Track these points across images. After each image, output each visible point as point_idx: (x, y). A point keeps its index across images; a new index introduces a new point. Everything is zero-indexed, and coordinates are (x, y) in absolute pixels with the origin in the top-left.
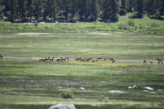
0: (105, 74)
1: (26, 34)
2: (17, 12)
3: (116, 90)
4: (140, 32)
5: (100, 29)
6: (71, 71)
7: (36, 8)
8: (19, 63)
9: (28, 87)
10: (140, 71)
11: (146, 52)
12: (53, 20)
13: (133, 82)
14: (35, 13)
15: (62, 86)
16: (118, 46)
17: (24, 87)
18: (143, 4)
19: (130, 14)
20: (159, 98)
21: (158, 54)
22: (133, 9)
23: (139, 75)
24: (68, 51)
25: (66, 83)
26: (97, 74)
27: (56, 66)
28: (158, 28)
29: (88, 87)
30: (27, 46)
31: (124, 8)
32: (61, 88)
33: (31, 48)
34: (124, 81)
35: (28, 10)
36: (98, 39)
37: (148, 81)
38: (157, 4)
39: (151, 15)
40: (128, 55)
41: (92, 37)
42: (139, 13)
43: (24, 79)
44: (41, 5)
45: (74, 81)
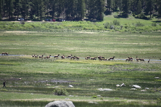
0: (93, 72)
1: (13, 32)
2: (4, 10)
3: (104, 88)
4: (126, 31)
5: (86, 28)
6: (59, 69)
7: (23, 6)
8: (7, 61)
9: (17, 84)
10: (127, 69)
11: (132, 51)
12: (39, 19)
13: (121, 80)
14: (22, 11)
15: (51, 83)
16: (104, 45)
17: (13, 84)
18: (129, 4)
19: (115, 14)
20: (150, 96)
21: (144, 53)
22: (118, 9)
23: (126, 73)
24: (55, 49)
25: (55, 80)
26: (85, 72)
27: (44, 64)
28: (143, 28)
29: (77, 85)
30: (14, 44)
31: (110, 8)
32: (49, 86)
33: (19, 46)
34: (111, 79)
35: (15, 8)
36: (85, 38)
37: (136, 79)
38: (142, 4)
39: (136, 14)
40: (114, 54)
41: (79, 36)
42: (124, 13)
43: (13, 76)
44: (28, 4)
45: (62, 78)
